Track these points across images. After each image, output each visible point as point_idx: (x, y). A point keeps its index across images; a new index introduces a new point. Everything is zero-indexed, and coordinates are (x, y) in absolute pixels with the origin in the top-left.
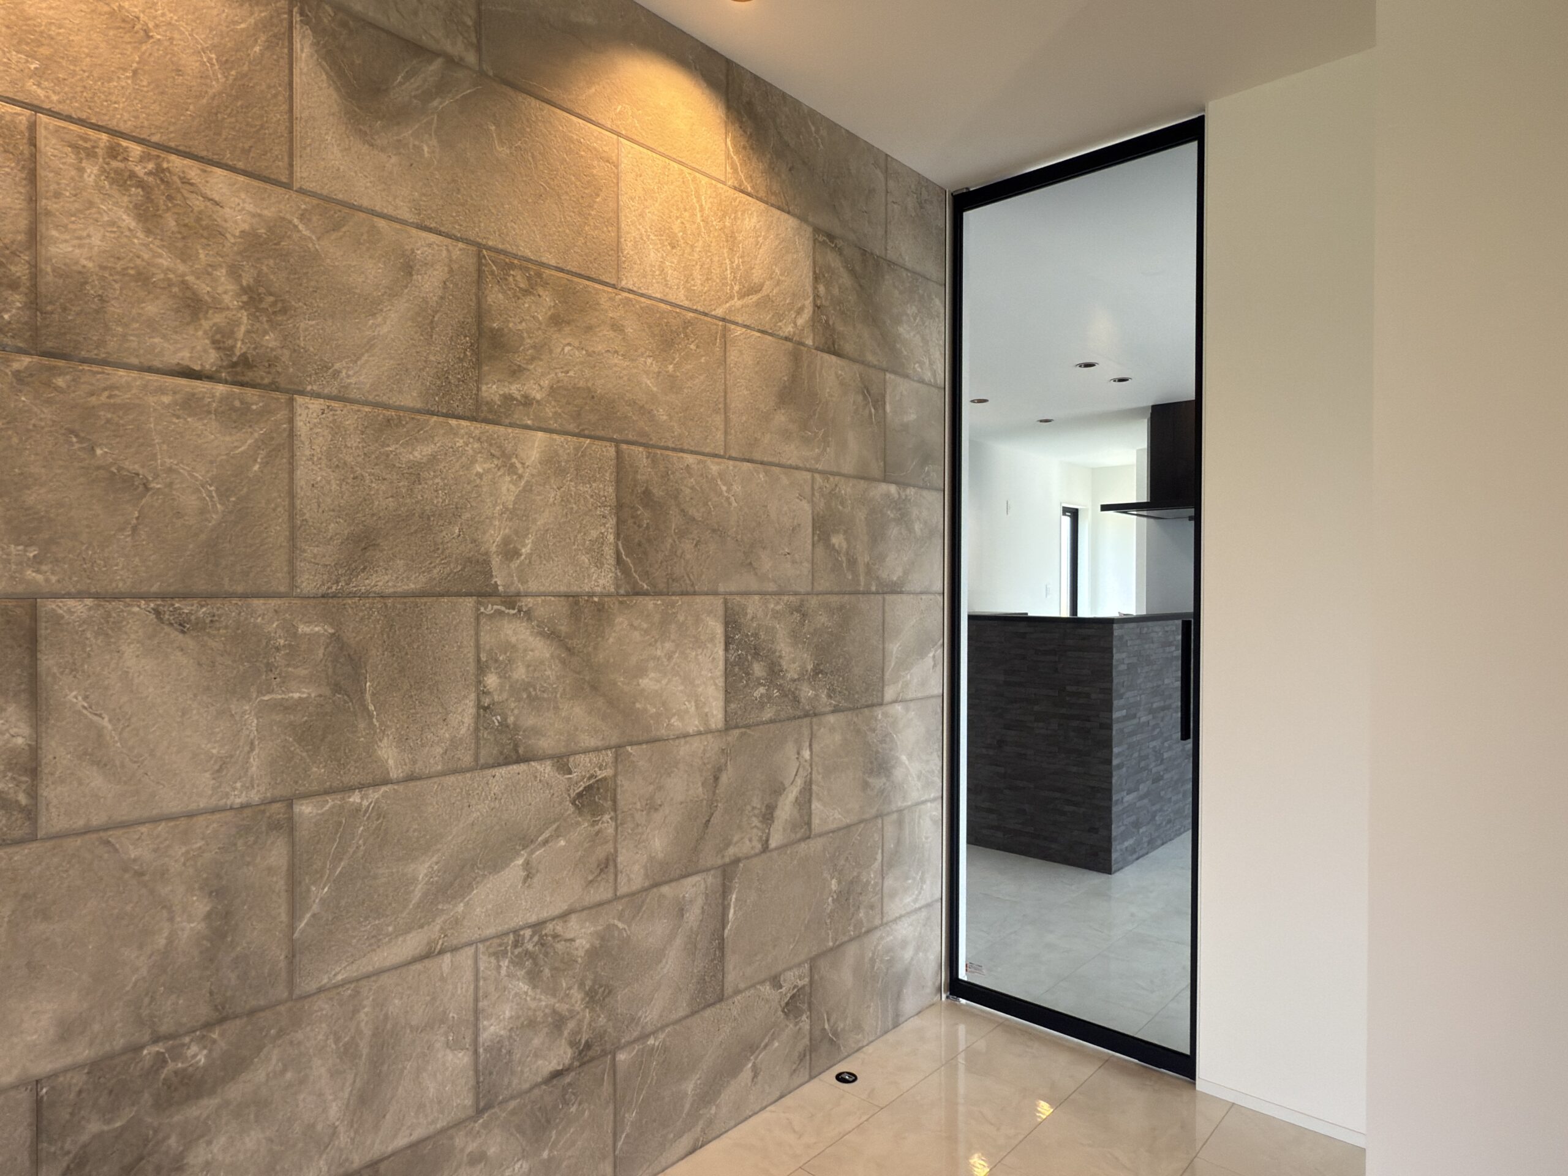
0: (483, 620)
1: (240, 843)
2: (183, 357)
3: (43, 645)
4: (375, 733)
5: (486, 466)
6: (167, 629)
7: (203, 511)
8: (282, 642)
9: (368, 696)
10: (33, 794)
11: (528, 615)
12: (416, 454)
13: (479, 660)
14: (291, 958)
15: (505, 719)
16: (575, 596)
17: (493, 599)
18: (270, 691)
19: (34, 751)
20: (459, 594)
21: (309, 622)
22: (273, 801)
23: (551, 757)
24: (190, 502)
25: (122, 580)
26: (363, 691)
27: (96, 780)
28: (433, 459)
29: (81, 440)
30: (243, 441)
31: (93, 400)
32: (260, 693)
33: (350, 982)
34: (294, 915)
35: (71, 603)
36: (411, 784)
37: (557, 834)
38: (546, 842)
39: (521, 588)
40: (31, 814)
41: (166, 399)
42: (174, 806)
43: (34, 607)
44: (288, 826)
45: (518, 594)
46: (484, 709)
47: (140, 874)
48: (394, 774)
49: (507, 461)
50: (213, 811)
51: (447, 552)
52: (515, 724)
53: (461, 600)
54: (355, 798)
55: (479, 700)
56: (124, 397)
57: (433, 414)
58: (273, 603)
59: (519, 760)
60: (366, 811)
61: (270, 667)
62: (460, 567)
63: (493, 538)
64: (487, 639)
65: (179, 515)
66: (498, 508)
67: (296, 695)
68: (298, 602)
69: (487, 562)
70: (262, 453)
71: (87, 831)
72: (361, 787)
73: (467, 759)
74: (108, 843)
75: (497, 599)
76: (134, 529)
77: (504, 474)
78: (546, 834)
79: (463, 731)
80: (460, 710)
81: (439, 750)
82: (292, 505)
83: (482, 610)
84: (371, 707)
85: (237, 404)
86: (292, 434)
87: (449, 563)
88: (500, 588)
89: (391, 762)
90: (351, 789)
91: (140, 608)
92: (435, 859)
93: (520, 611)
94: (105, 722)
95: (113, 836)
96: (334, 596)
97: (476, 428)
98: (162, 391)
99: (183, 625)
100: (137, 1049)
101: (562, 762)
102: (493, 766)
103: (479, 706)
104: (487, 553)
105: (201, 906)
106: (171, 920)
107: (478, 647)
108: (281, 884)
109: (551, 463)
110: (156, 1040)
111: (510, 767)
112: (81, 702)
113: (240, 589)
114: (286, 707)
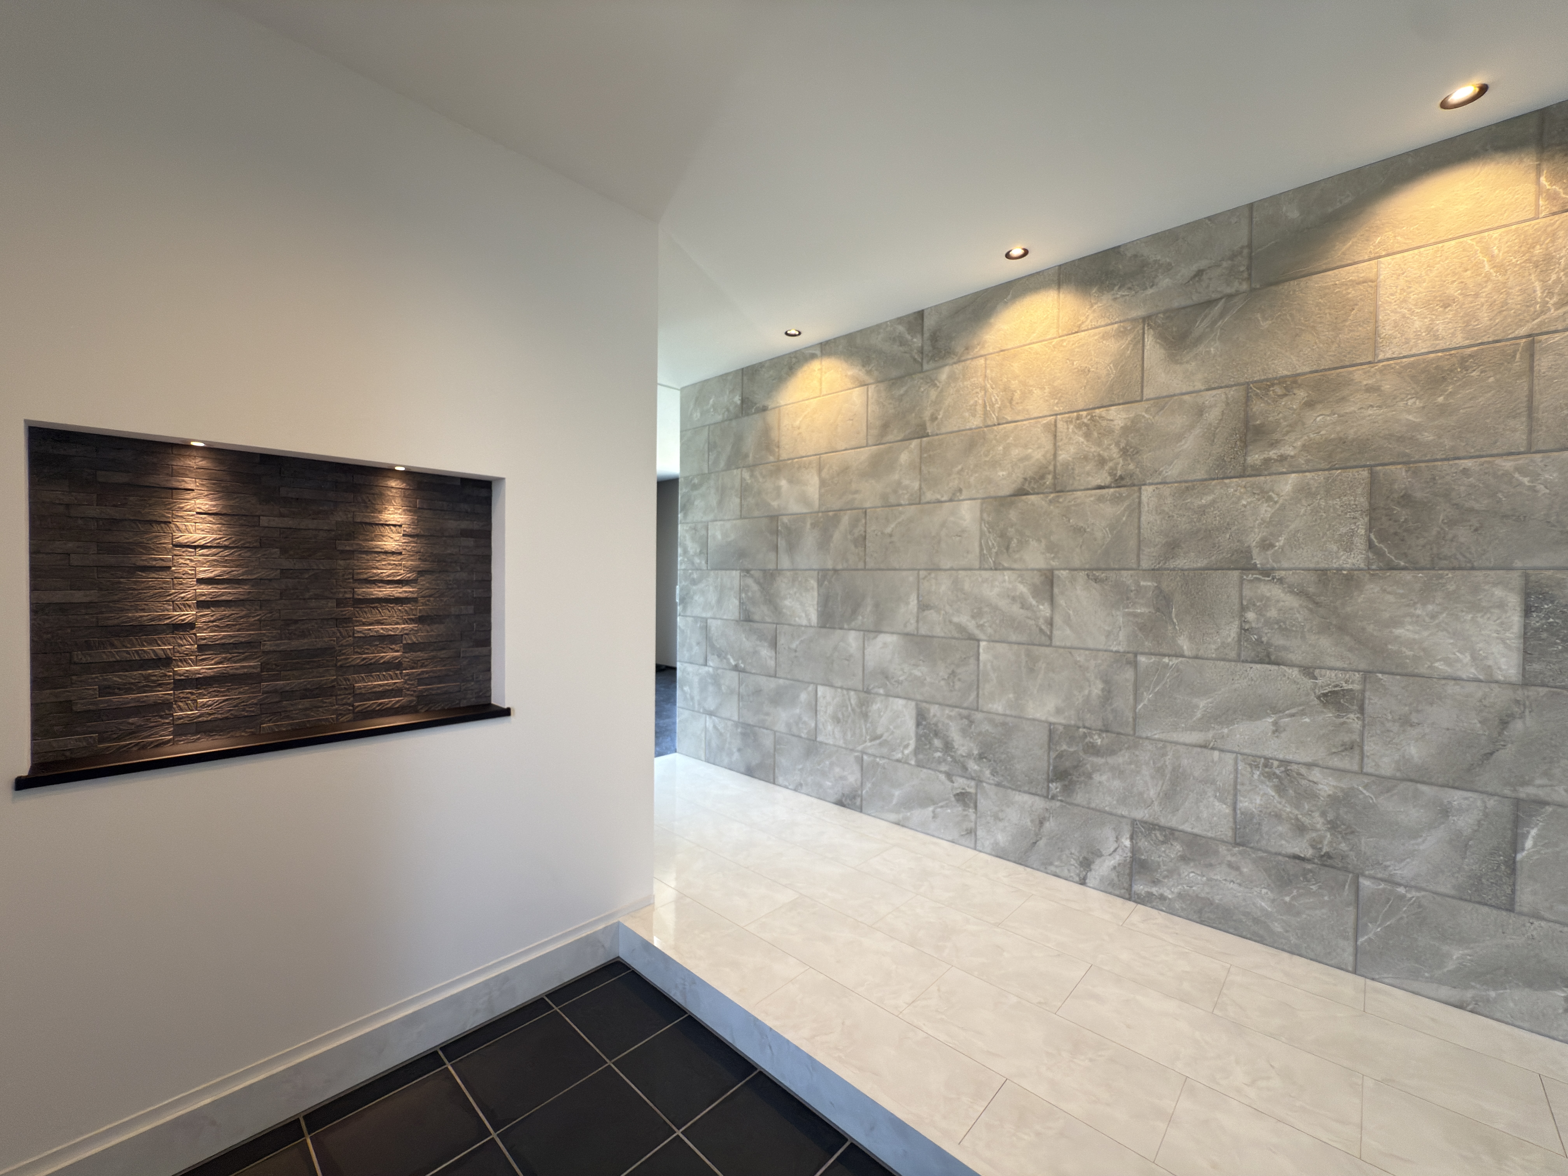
0: (1245, 582)
1: (1115, 665)
2: (1098, 482)
3: (1055, 585)
4: (1177, 633)
5: (1249, 500)
6: (1090, 581)
7: (1104, 537)
8: (1133, 588)
9: (1173, 615)
10: (1051, 632)
11: (1281, 581)
12: (1203, 501)
13: (1242, 604)
14: (1135, 719)
15: (1260, 637)
16: (1324, 571)
17: (1252, 572)
18: (1128, 607)
19: (1052, 618)
20: (1229, 569)
21: (1145, 581)
22: (1128, 652)
23: (1299, 666)
24: (1099, 535)
25: (1076, 563)
26: (1171, 613)
27: (1068, 631)
28: (1214, 501)
29: (1066, 518)
30: (1119, 509)
31: (1070, 504)
32: (1124, 608)
33: (1162, 741)
34: (1136, 700)
35: (1062, 571)
36: (1197, 660)
37: (1303, 713)
38: (1293, 715)
39: (1275, 566)
40: (1050, 638)
41: (1092, 499)
42: (1091, 646)
43: (1053, 573)
44: (1135, 664)
45: (1273, 569)
46: (1245, 631)
47: (1080, 667)
48: (1186, 653)
49: (1265, 495)
50: (1106, 651)
51: (1221, 548)
52: (1268, 643)
53: (1230, 572)
54: (1166, 660)
55: (1241, 626)
56: (1079, 501)
57: (1214, 479)
58: (1130, 572)
59: (1270, 663)
60: (1171, 667)
61: (1128, 599)
62: (1229, 555)
63: (1253, 539)
64: (1247, 592)
65: (1095, 539)
66: (1257, 522)
67: (1139, 611)
68: (1141, 572)
69: (1250, 552)
70: (1127, 513)
71: (1064, 648)
72: (1169, 656)
73: (1233, 654)
74: (1070, 653)
75: (1256, 572)
76: (1081, 547)
77: (1263, 502)
78: (1293, 711)
79: (1230, 640)
80: (1228, 628)
81: (1213, 647)
82: (1139, 532)
83: (1245, 577)
84: (1175, 620)
85: (1118, 495)
86: (1140, 503)
87: (1223, 553)
88: (1259, 566)
89: (1185, 648)
90: (1164, 655)
91: (1083, 574)
92: (1210, 700)
93: (1273, 579)
94: (1071, 612)
95: (1073, 651)
96: (1158, 570)
97: (1243, 481)
98: (1091, 496)
99: (1096, 580)
100: (1079, 728)
101: (1308, 671)
102: (1251, 662)
103: (1241, 628)
104: (1249, 547)
105: (1100, 685)
106: (1090, 686)
107: (1241, 597)
108: (1131, 687)
109: (1304, 492)
110: (1085, 727)
111: (1263, 666)
112: (1064, 604)
113: (1117, 567)
114: (1135, 615)
